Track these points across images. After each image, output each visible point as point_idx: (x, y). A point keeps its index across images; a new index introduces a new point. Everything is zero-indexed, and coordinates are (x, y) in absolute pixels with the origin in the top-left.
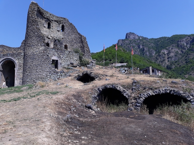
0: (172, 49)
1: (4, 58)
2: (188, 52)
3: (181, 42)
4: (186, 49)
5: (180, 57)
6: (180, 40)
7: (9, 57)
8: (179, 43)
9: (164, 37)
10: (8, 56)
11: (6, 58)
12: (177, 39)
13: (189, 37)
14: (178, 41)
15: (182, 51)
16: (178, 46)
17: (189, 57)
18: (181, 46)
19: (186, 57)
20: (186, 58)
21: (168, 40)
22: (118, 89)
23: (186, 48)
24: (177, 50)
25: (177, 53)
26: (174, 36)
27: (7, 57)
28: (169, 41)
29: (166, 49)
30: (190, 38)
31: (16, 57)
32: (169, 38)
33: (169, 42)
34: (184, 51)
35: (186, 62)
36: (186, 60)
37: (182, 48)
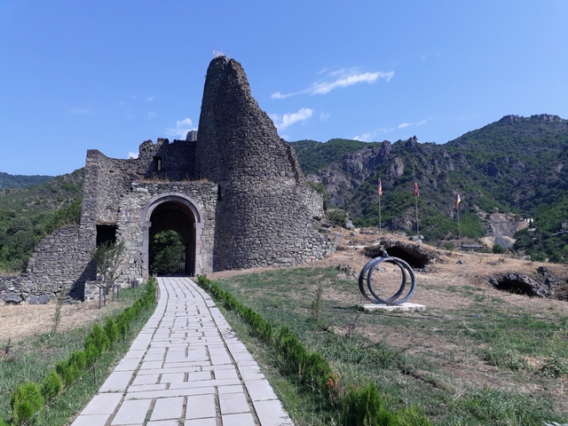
0: (331, 174)
1: (162, 195)
2: (368, 187)
3: (351, 158)
4: (362, 178)
5: (351, 196)
6: (349, 154)
7: (177, 194)
8: (348, 161)
9: (310, 141)
10: (176, 191)
11: (167, 194)
12: (341, 149)
13: (369, 148)
14: (346, 157)
15: (353, 182)
16: (345, 169)
17: (370, 199)
18: (352, 170)
19: (363, 198)
20: (364, 201)
21: (318, 149)
22: (527, 282)
23: (363, 175)
24: (342, 178)
25: (342, 185)
26: (333, 140)
27: (172, 194)
28: (322, 154)
29: (318, 174)
30: (373, 151)
31: (199, 193)
32: (322, 146)
33: (322, 157)
34: (358, 182)
35: (364, 212)
36: (363, 205)
37: (353, 174)
